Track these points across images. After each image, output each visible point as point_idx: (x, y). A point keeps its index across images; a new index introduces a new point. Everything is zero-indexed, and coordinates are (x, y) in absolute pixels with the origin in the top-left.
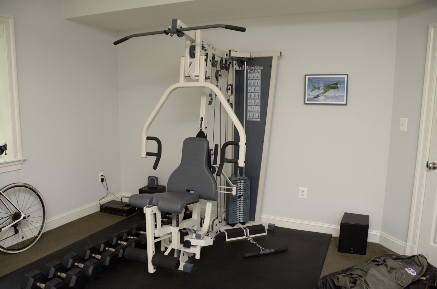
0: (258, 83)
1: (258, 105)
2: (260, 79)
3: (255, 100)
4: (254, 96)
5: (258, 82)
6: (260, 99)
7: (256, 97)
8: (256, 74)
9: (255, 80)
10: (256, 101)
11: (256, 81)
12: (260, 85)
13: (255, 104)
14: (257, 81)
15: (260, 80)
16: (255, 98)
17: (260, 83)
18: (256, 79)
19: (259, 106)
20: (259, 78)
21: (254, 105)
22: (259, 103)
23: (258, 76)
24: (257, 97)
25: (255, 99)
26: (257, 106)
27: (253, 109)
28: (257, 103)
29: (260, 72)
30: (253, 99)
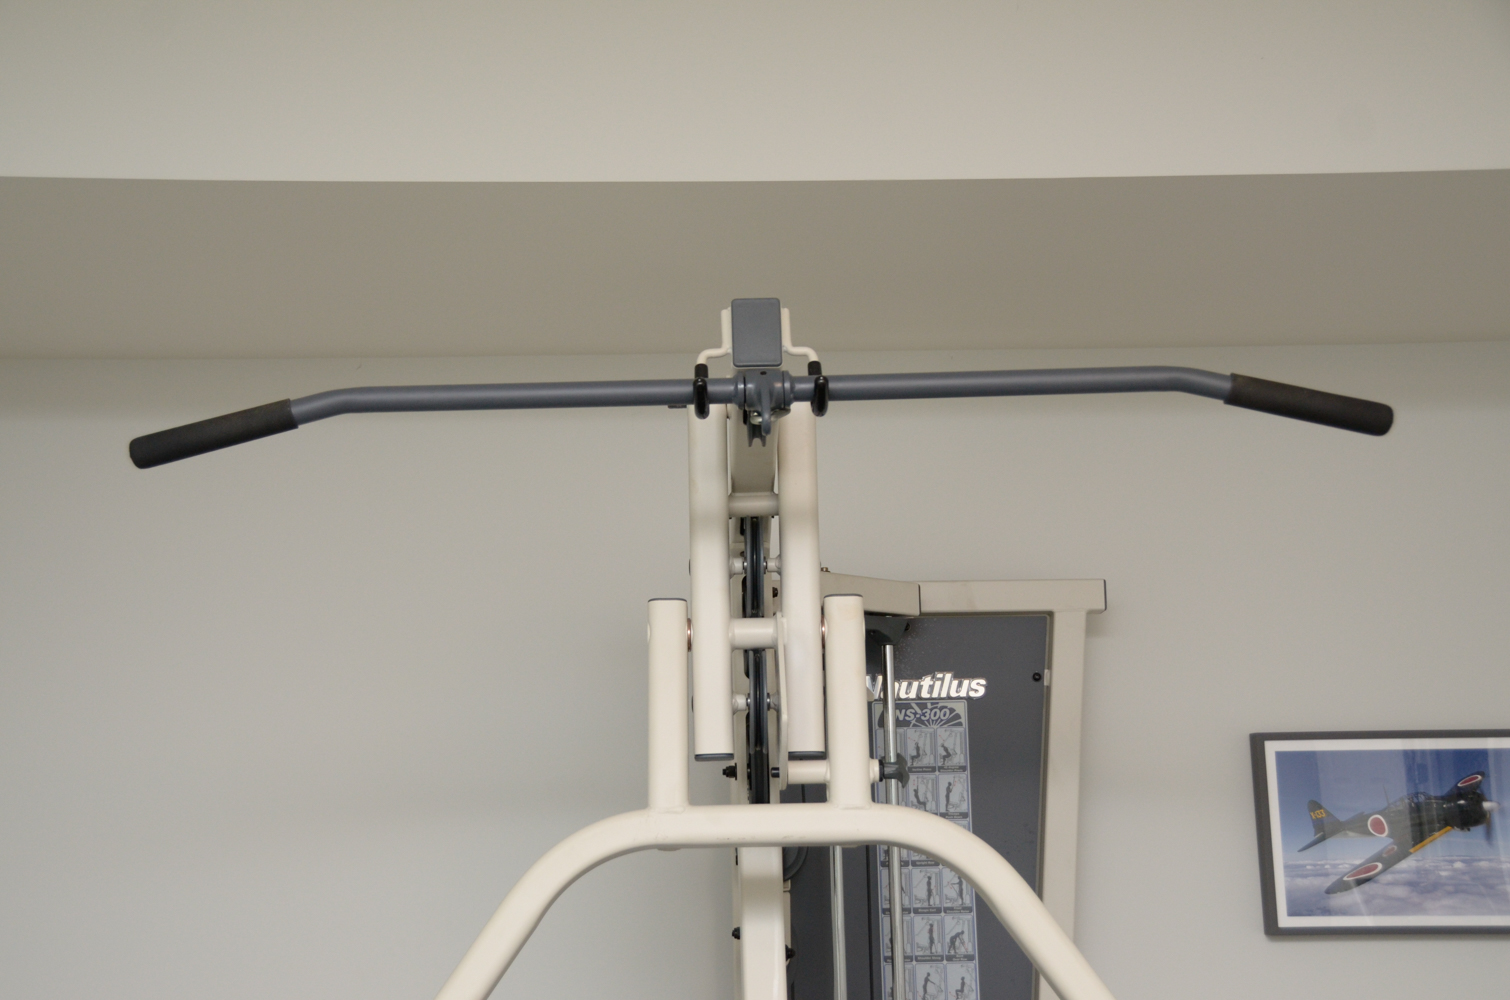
0: (954, 797)
1: (962, 951)
2: (963, 769)
3: (935, 918)
4: (930, 892)
5: (949, 790)
6: (970, 910)
7: (940, 894)
8: (934, 736)
9: (931, 776)
10: (942, 923)
11: (936, 783)
12: (965, 807)
13: (938, 949)
14: (944, 779)
15: (965, 776)
16: (935, 901)
17: (967, 795)
18: (933, 769)
19: (970, 958)
20: (960, 758)
21: (932, 959)
22: (965, 937)
23: (949, 745)
24: (952, 893)
25: (938, 911)
26: (950, 959)
27: (920, 983)
28: (953, 940)
29: (964, 719)
30: (916, 911)
